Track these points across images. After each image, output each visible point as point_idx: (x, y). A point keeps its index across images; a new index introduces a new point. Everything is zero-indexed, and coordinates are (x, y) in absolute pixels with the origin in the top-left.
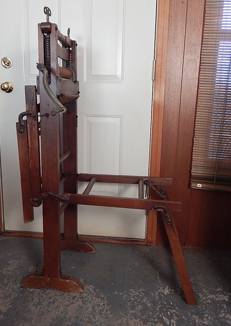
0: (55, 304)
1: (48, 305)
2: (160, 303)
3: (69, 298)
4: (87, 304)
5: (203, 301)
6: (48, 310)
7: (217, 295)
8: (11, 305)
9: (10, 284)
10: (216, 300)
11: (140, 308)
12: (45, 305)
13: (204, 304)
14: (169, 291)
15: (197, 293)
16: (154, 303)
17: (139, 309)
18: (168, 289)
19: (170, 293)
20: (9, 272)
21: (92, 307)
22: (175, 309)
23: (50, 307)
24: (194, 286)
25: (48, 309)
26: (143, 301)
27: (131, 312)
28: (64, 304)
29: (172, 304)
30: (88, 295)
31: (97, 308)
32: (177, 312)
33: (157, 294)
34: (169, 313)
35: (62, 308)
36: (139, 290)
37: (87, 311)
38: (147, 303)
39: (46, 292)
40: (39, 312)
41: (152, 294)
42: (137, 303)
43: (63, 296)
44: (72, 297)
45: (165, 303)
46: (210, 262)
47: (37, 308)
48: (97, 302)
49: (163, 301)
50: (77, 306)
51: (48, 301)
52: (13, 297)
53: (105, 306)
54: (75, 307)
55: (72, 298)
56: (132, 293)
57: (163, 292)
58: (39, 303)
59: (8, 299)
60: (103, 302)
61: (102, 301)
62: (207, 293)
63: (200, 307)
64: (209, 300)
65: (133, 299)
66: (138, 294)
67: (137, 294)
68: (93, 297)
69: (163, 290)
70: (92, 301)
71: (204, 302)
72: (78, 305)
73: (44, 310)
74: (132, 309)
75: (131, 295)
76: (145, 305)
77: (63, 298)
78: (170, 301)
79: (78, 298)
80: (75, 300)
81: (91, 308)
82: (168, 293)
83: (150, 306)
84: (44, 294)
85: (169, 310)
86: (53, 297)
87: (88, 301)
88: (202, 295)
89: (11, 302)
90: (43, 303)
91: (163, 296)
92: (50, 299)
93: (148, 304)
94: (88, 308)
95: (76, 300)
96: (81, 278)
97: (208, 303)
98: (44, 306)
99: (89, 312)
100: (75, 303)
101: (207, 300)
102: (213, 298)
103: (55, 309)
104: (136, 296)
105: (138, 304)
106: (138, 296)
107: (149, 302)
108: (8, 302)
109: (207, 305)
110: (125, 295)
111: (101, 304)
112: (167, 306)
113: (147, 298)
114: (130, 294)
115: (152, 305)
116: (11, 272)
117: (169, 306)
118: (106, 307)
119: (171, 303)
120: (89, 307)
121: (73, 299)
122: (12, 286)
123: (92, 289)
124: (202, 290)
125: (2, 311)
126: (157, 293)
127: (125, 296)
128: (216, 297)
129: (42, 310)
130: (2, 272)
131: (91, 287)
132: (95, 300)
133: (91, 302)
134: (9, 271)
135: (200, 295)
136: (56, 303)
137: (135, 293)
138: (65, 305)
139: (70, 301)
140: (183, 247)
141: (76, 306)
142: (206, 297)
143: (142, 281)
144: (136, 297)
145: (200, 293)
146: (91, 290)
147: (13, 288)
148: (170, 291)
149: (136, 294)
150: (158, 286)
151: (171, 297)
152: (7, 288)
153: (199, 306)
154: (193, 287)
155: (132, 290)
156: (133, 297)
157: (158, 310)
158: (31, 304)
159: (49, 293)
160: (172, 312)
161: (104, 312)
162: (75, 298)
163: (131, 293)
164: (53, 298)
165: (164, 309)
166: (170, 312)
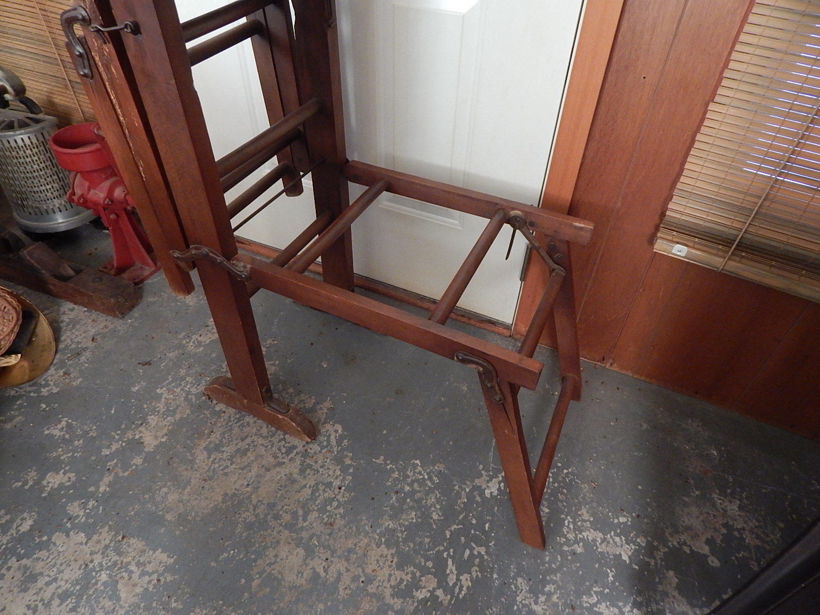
0: (246, 458)
1: (230, 456)
2: (461, 517)
3: (279, 449)
4: (309, 474)
5: (565, 544)
6: (226, 471)
7: (609, 536)
8: (167, 437)
9: (188, 379)
10: (599, 550)
11: (412, 519)
12: (228, 454)
13: (562, 553)
14: (499, 489)
15: (563, 516)
16: (449, 514)
17: (407, 520)
18: (499, 483)
19: (498, 495)
20: (200, 346)
21: (314, 486)
22: (487, 547)
23: (234, 462)
24: (565, 491)
25: (227, 467)
26: (426, 503)
27: (387, 524)
28: (263, 463)
29: (487, 529)
30: (320, 452)
31: (321, 492)
32: (486, 557)
33: (467, 491)
34: (467, 552)
35: (255, 470)
36: (432, 468)
37: (299, 494)
38: (433, 509)
39: (243, 420)
40: (210, 468)
41: (457, 488)
42: (411, 504)
43: (270, 441)
44: (286, 447)
45: (474, 521)
46: (645, 426)
47: (209, 458)
48: (329, 475)
49: (471, 515)
50: (286, 475)
51: (236, 445)
52: (178, 417)
53: (340, 492)
54: (279, 478)
55: (284, 450)
56: (414, 472)
57: (484, 486)
58: (217, 448)
59: (169, 418)
60: (341, 477)
61: (340, 475)
62: (586, 521)
63: (547, 559)
64: (581, 544)
65: (407, 488)
66: (426, 477)
67: (423, 478)
68: (328, 460)
69: (488, 482)
70: (321, 470)
71: (566, 548)
72: (287, 473)
73: (220, 466)
74: (392, 518)
75: (409, 477)
76: (425, 514)
77: (266, 447)
78: (488, 518)
79: (297, 453)
80: (289, 457)
81: (310, 487)
82: (496, 493)
83: (434, 521)
84: (239, 424)
85: (472, 544)
86: (251, 437)
87: (313, 467)
88: (571, 526)
89: (170, 427)
90: (224, 449)
91: (478, 499)
92: (243, 440)
93: (434, 513)
94: (305, 486)
95: (291, 460)
96: (329, 398)
97: (574, 553)
98: (225, 455)
99: (301, 500)
100: (284, 466)
101: (576, 542)
102: (594, 540)
103: (240, 471)
104: (417, 481)
105: (412, 508)
106: (422, 483)
107: (438, 507)
108: (166, 425)
109: (569, 558)
110: (397, 473)
111: (334, 484)
112: (473, 532)
113: (438, 495)
114: (408, 473)
115: (442, 518)
116: (202, 349)
117: (477, 533)
118: (341, 494)
119: (487, 525)
120: (308, 486)
121: (285, 453)
122: (188, 386)
123: (336, 437)
124: (580, 509)
125: (145, 447)
126: (468, 488)
127: (396, 475)
128: (604, 540)
129: (217, 466)
130: (187, 345)
131: (336, 431)
132: (328, 468)
133: (318, 472)
134: (199, 344)
135: (566, 522)
136: (249, 454)
137: (420, 473)
138: (263, 466)
139: (278, 457)
140: (599, 363)
141: (283, 475)
142: (577, 532)
143: (451, 443)
144: (416, 486)
145: (569, 517)
146: (332, 437)
147: (188, 393)
148: (503, 488)
149: (421, 477)
150: (481, 467)
151: (496, 509)
152: (178, 390)
153: (547, 553)
154: (562, 493)
155: (418, 462)
156: (411, 485)
157: (448, 537)
158: (203, 444)
159: (248, 423)
160: (476, 553)
161: (331, 506)
162: (292, 452)
163: (411, 471)
164: (248, 440)
165: (463, 539)
166: (472, 549)
